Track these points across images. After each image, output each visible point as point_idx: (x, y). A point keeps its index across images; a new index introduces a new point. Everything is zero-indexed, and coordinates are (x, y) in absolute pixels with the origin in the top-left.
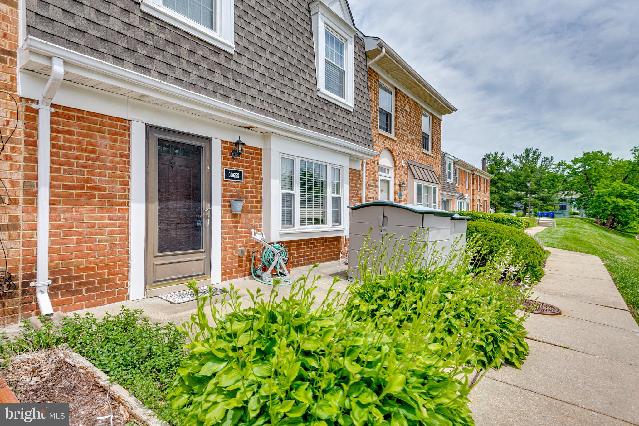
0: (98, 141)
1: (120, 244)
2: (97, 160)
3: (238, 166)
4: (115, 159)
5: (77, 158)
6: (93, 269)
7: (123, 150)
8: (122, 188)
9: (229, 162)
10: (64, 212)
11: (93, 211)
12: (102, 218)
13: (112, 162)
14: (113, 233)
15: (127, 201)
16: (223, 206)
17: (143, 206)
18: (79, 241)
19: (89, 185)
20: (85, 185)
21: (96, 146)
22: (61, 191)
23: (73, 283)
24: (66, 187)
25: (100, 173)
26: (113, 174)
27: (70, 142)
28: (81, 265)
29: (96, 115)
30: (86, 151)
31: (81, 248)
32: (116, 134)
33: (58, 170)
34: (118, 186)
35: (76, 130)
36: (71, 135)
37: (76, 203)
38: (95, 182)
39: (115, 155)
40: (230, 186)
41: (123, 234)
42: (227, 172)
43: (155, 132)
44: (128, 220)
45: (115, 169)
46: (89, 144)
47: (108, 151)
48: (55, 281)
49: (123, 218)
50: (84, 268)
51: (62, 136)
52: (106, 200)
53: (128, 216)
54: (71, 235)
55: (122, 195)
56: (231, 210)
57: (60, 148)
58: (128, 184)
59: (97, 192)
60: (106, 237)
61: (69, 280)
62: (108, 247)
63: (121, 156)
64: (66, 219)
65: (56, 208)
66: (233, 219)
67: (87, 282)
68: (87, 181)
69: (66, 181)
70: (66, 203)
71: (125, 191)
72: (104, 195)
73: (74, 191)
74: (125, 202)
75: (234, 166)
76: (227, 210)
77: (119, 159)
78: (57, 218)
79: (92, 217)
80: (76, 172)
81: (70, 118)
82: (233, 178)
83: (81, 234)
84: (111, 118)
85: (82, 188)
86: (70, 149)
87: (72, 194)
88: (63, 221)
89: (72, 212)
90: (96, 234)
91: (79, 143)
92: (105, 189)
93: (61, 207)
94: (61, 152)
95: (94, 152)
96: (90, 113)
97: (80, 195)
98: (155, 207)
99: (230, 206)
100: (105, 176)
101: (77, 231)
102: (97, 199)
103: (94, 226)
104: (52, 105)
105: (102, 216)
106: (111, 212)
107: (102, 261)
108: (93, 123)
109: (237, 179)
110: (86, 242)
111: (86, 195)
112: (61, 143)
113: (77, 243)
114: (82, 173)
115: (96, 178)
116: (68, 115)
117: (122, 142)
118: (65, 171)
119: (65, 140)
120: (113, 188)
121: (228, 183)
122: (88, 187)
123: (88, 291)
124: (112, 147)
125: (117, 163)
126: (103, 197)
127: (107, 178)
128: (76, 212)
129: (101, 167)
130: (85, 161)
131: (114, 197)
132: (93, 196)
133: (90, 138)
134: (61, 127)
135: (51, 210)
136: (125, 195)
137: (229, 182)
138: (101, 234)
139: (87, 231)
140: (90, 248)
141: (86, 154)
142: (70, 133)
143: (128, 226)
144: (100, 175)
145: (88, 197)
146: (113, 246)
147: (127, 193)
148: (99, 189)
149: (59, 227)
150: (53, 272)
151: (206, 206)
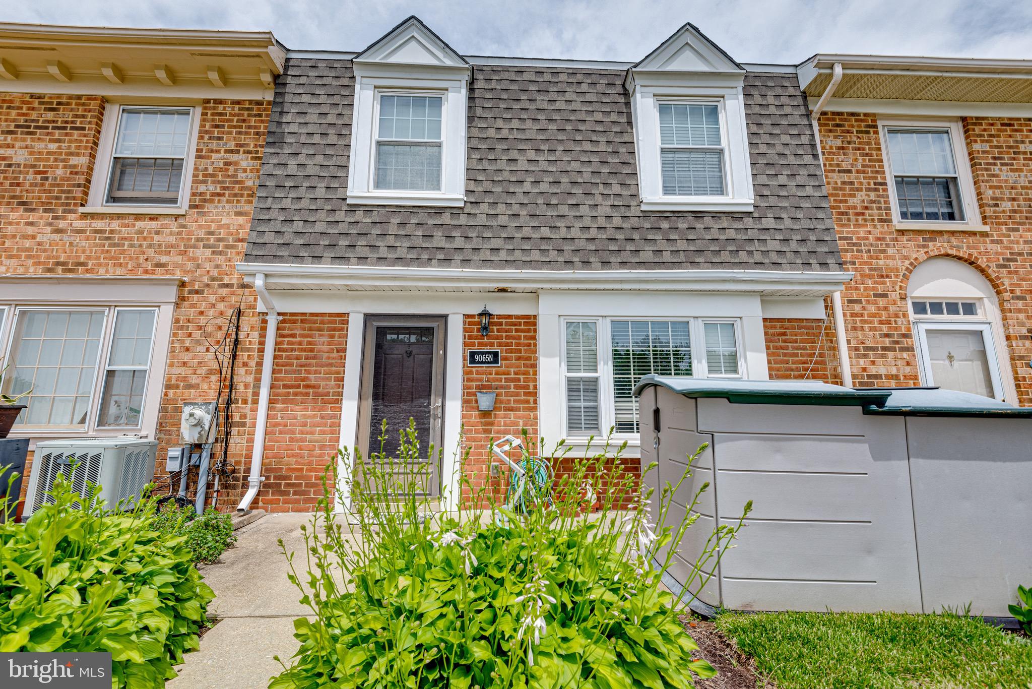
0: (317, 339)
1: (329, 445)
2: (314, 358)
3: (492, 345)
4: (331, 355)
5: (297, 358)
6: (301, 470)
7: (340, 344)
8: (336, 385)
9: (476, 341)
10: (281, 411)
11: (306, 409)
12: (314, 416)
13: (328, 358)
14: (323, 432)
15: (340, 398)
16: (465, 402)
17: (355, 404)
18: (292, 440)
19: (304, 383)
20: (302, 383)
21: (315, 345)
22: (281, 390)
23: (283, 482)
24: (285, 386)
25: (316, 370)
26: (328, 371)
27: (292, 344)
28: (290, 465)
29: (317, 315)
30: (305, 350)
31: (291, 447)
32: (334, 329)
33: (280, 371)
34: (333, 383)
35: (298, 333)
36: (294, 337)
37: (292, 402)
38: (311, 380)
39: (332, 351)
40: (478, 373)
41: (333, 434)
42: (472, 355)
43: (374, 321)
44: (340, 419)
45: (331, 365)
46: (309, 343)
47: (326, 348)
48: (268, 478)
49: (335, 417)
50: (294, 468)
51: (286, 339)
52: (320, 398)
53: (340, 414)
54: (285, 434)
55: (336, 392)
56: (478, 407)
57: (284, 350)
58: (342, 380)
59: (311, 390)
60: (317, 437)
61: (279, 479)
62: (317, 449)
63: (338, 351)
64: (282, 418)
65: (275, 407)
66: (483, 420)
67: (295, 483)
68: (303, 380)
69: (286, 381)
70: (284, 402)
71: (339, 388)
72: (317, 392)
73: (291, 390)
74: (337, 400)
75: (486, 345)
76: (473, 408)
77: (335, 354)
78: (275, 417)
79: (305, 415)
80: (295, 372)
81: (294, 322)
82: (482, 363)
83: (293, 432)
84: (330, 315)
85: (298, 386)
86: (292, 350)
87: (289, 393)
88: (279, 419)
89: (287, 411)
90: (307, 433)
91: (300, 344)
92: (320, 386)
93: (279, 406)
94: (284, 354)
95: (312, 350)
96: (312, 314)
97: (296, 394)
98: (369, 404)
99: (476, 401)
100: (320, 373)
101: (290, 430)
102: (311, 397)
103: (306, 426)
104: (279, 314)
105: (314, 415)
106: (323, 410)
107: (310, 463)
108: (314, 323)
109: (489, 363)
110: (297, 441)
111: (301, 393)
112: (285, 346)
113: (290, 442)
114: (300, 372)
115: (312, 376)
116: (293, 320)
117: (340, 337)
118: (286, 372)
119: (289, 343)
120: (327, 385)
121: (474, 370)
122: (304, 385)
123: (295, 493)
124: (329, 344)
125: (333, 359)
126: (316, 394)
127: (322, 375)
128: (292, 410)
129: (317, 365)
130: (303, 360)
131: (328, 394)
132: (307, 394)
133: (310, 337)
134: (287, 332)
135: (269, 409)
136: (339, 392)
137: (475, 368)
138: (312, 433)
139: (299, 430)
140: (300, 448)
141: (304, 354)
142: (293, 336)
143: (339, 426)
144: (316, 372)
145: (303, 396)
146: (322, 447)
147: (340, 390)
148: (313, 387)
149: (276, 425)
150: (266, 469)
151: (436, 402)
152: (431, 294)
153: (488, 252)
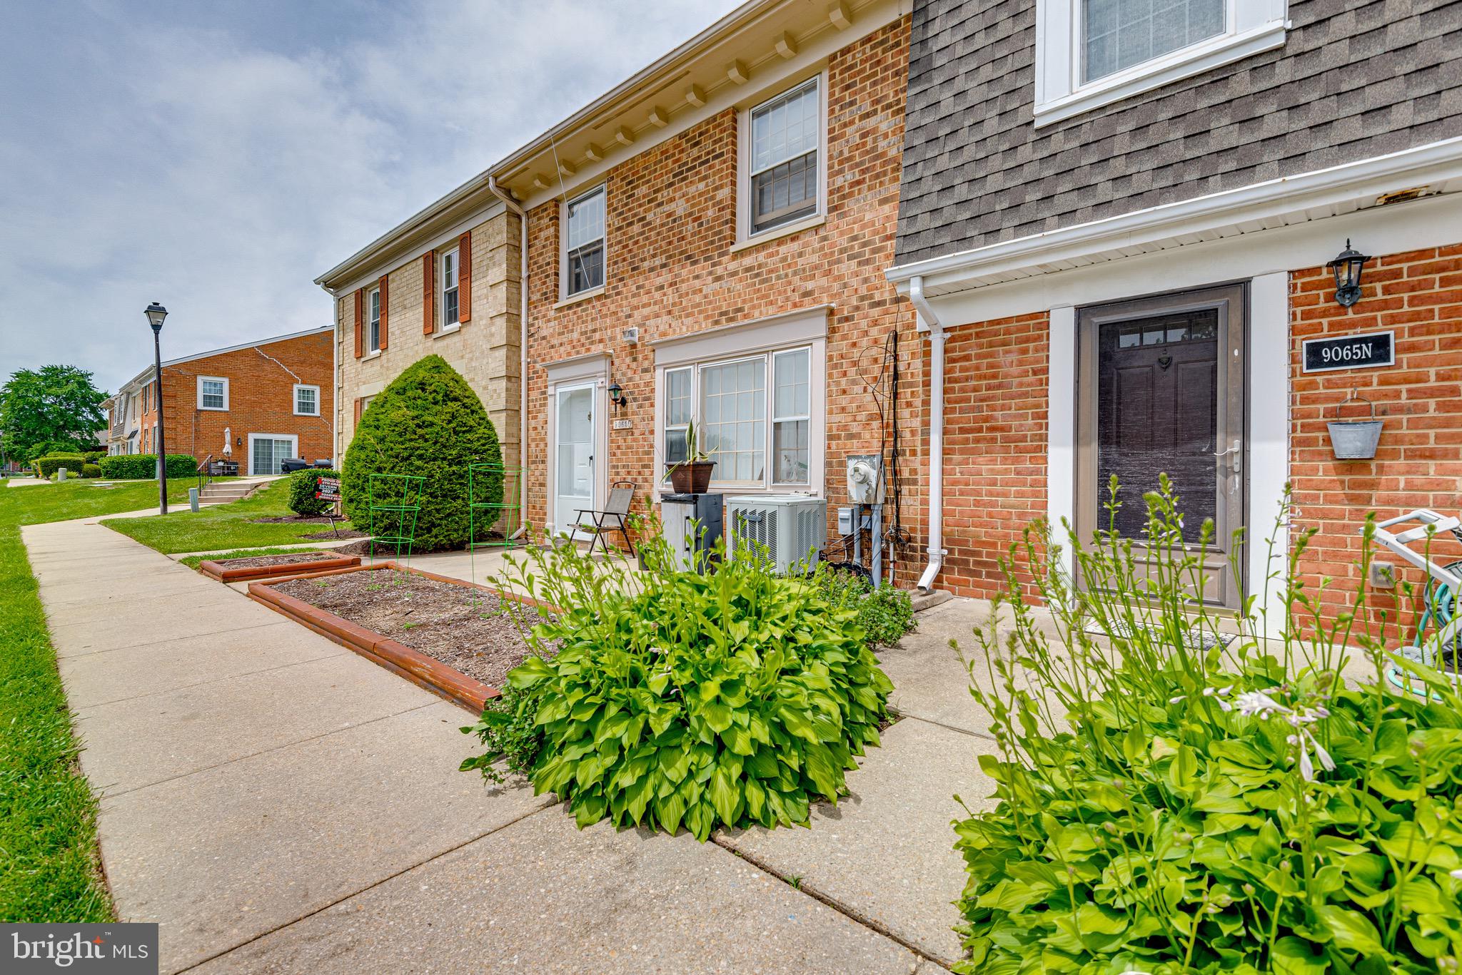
0: (1001, 359)
1: (1032, 513)
2: (1000, 386)
3: (1372, 322)
4: (1025, 379)
5: (975, 390)
6: (994, 545)
7: (1037, 362)
8: (1036, 424)
9: (1325, 321)
10: (960, 464)
11: (994, 461)
12: (1006, 472)
13: (1021, 385)
14: (1020, 494)
15: (1043, 443)
16: (1295, 443)
17: (1069, 452)
18: (977, 503)
19: (988, 424)
20: (984, 425)
21: (999, 367)
22: (958, 436)
23: (971, 559)
24: (962, 430)
25: (1003, 405)
26: (1021, 404)
27: (967, 370)
28: (978, 537)
29: (998, 322)
30: (985, 377)
31: (978, 513)
32: (1027, 340)
33: (953, 410)
34: (1030, 422)
35: (973, 353)
36: (967, 360)
37: (973, 452)
38: (996, 420)
39: (1025, 374)
40: (1329, 385)
41: (1037, 497)
42: (1315, 352)
43: (1094, 315)
44: (1046, 474)
45: (1025, 395)
46: (991, 366)
47: (1015, 370)
48: (951, 551)
49: (1038, 472)
50: (984, 542)
51: (958, 365)
52: (1012, 445)
53: (1046, 468)
54: (967, 495)
55: (1036, 435)
56: (1332, 452)
57: (956, 381)
58: (1045, 415)
59: (998, 434)
60: (1012, 500)
61: (965, 555)
62: (1014, 517)
63: (1035, 373)
64: (961, 473)
65: (951, 459)
66: (1347, 478)
67: (987, 562)
68: (986, 419)
69: (962, 423)
70: (962, 452)
71: (1041, 429)
72: (1008, 436)
73: (970, 436)
74: (1039, 447)
75: (1353, 325)
76: (1320, 453)
77: (1031, 378)
78: (952, 472)
79: (992, 470)
80: (972, 409)
81: (967, 338)
82: (1342, 362)
83: (978, 493)
84: (1019, 318)
85: (980, 430)
86: (967, 379)
87: (968, 439)
88: (958, 475)
89: (968, 464)
90: (998, 495)
91: (977, 368)
92: (1011, 427)
93: (956, 457)
94: (957, 386)
95: (995, 376)
96: (991, 323)
97: (977, 441)
98: (1092, 451)
99: (1328, 441)
100: (1010, 409)
101: (974, 490)
102: (999, 444)
103: (995, 484)
104: (945, 330)
105: (1006, 469)
106: (1018, 463)
107: (1006, 536)
108: (995, 336)
109: (1360, 361)
110: (985, 505)
111: (985, 439)
112: (957, 374)
113: (974, 505)
114: (980, 409)
115: (998, 414)
116: (965, 335)
117: (1036, 350)
118: (962, 411)
119: (962, 370)
120: (1021, 425)
121: (1319, 379)
122: (987, 428)
123: (989, 575)
124: (1021, 363)
125: (1029, 385)
126: (1007, 440)
127: (1013, 411)
128: (974, 463)
129: (1004, 397)
130: (984, 392)
131: (1024, 439)
132: (994, 440)
133: (991, 357)
134: (957, 354)
135: (944, 462)
136: (1041, 435)
137: (1321, 377)
138: (1005, 495)
139: (986, 490)
140: (990, 515)
141: (985, 382)
142: (967, 358)
143: (1046, 485)
144: (1003, 408)
145: (988, 442)
146: (1021, 516)
147: (1043, 431)
148: (1002, 429)
149: (954, 483)
150: (948, 540)
151: (1226, 445)
152: (1211, 246)
153: (1357, 122)
